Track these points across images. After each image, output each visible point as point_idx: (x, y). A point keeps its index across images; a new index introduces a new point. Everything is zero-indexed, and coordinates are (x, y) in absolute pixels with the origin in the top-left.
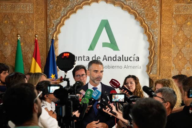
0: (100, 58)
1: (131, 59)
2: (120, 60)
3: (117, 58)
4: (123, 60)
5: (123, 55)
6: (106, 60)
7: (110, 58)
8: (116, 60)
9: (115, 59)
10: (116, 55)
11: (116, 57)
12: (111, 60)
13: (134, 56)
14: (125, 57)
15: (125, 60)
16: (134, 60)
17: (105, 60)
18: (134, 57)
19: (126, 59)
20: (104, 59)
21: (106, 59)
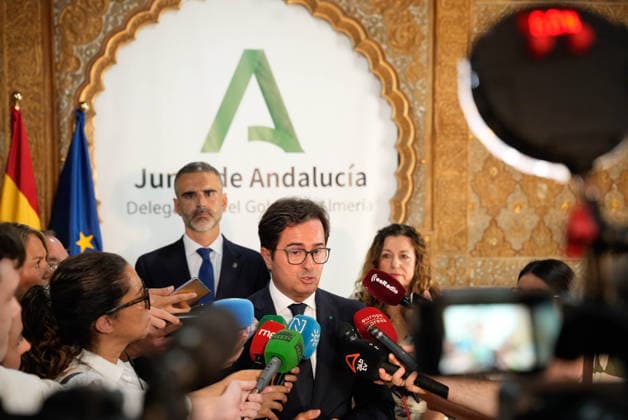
0: (240, 179)
1: (341, 180)
2: (307, 184)
3: (297, 178)
4: (315, 185)
5: (315, 169)
6: (259, 184)
7: (273, 179)
8: (293, 184)
9: (289, 180)
10: (293, 169)
11: (292, 175)
12: (277, 185)
13: (352, 170)
14: (322, 175)
15: (323, 185)
16: (350, 184)
17: (257, 185)
18: (350, 175)
19: (326, 181)
20: (253, 181)
21: (260, 181)
